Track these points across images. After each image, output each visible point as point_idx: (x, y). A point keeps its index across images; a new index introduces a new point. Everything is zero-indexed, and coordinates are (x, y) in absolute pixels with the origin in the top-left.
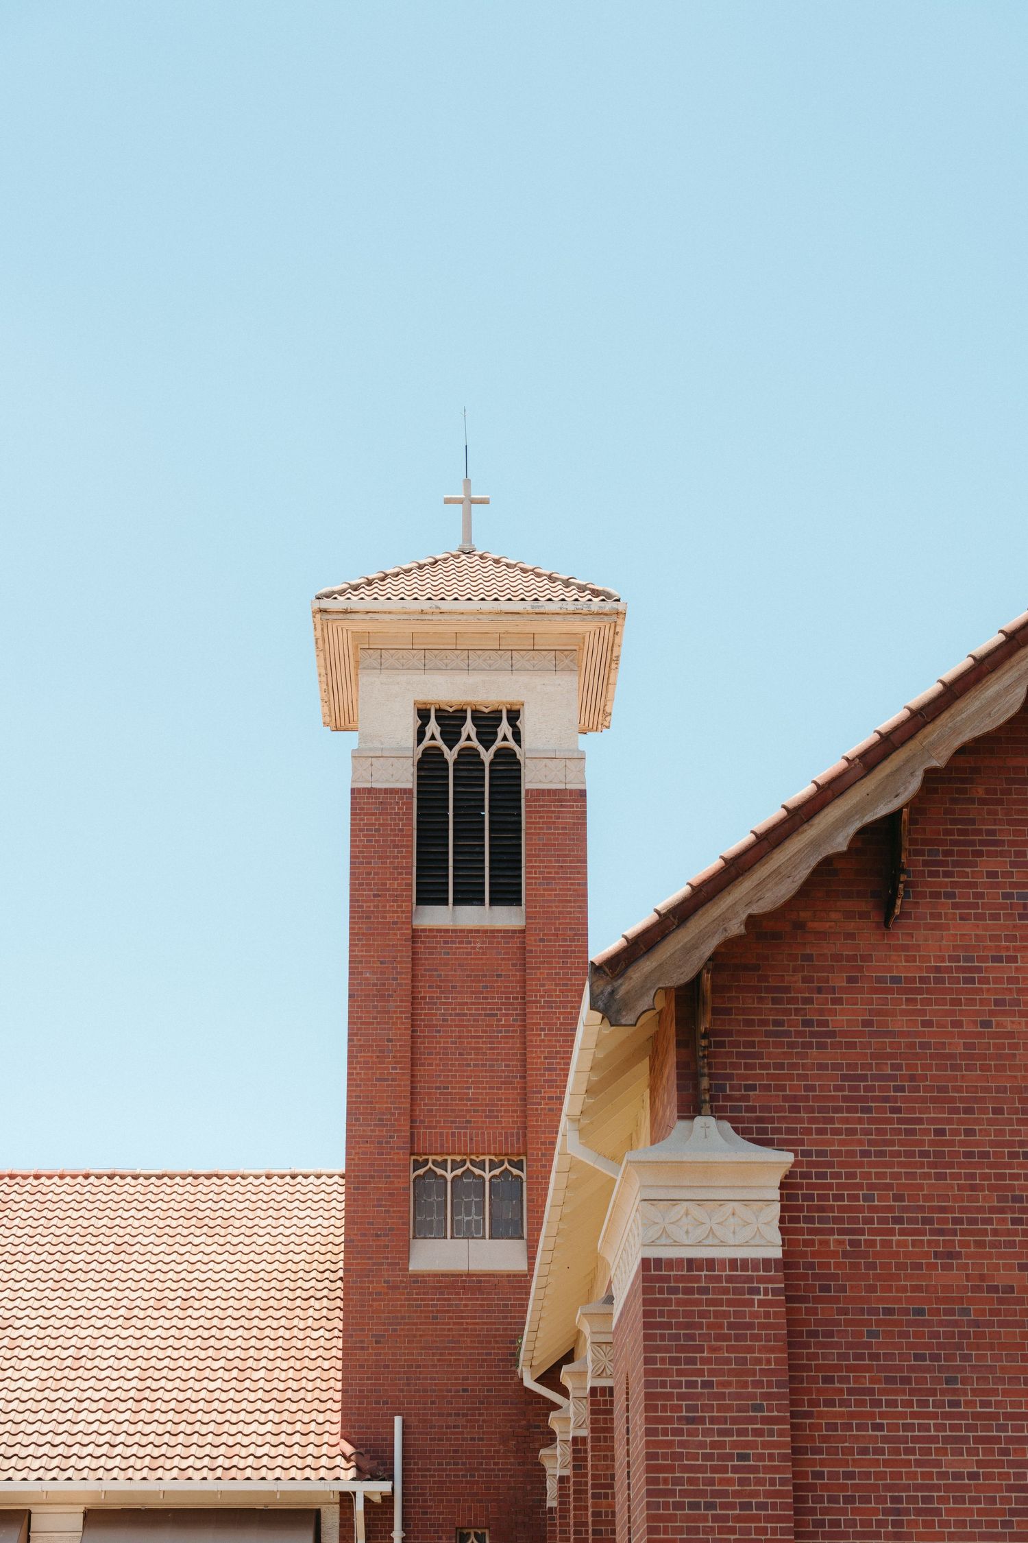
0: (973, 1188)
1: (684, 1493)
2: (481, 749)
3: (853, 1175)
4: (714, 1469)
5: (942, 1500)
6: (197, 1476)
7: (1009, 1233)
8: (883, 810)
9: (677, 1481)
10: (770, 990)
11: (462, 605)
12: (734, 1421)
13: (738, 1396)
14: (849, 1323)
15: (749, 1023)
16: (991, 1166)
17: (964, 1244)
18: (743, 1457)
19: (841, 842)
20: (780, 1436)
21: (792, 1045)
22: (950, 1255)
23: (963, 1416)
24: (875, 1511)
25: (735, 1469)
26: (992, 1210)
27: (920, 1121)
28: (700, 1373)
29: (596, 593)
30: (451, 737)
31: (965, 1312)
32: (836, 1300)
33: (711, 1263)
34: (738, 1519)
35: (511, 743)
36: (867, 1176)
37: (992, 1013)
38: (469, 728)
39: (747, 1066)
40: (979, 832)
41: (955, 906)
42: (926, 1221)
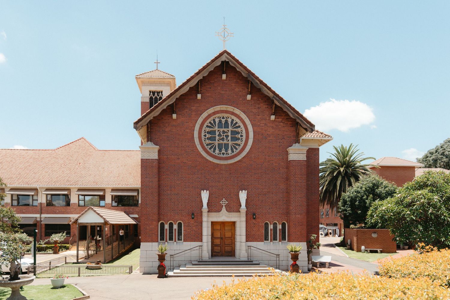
0: (182, 150)
1: (145, 186)
2: (158, 97)
3: (168, 149)
4: (149, 183)
5: (176, 186)
6: (124, 185)
7: (186, 156)
8: (170, 103)
9: (145, 184)
10: (158, 126)
11: (154, 77)
12: (151, 177)
13: (152, 175)
14: (167, 166)
15: (156, 130)
16: (184, 148)
17: (180, 157)
18: (152, 182)
19: (165, 107)
20: (157, 179)
21: (161, 133)
22: (179, 158)
23: (179, 177)
24: (168, 188)
25: (151, 183)
26: (184, 153)
27: (176, 142)
28: (147, 172)
29: (172, 76)
30: (154, 95)
31: (180, 165)
32: (165, 164)
33: (149, 159)
34: (151, 188)
35: (161, 96)
36: (169, 149)
37: (185, 129)
38: (156, 94)
39: (155, 136)
40: (185, 106)
41: (182, 116)
42: (176, 154)
